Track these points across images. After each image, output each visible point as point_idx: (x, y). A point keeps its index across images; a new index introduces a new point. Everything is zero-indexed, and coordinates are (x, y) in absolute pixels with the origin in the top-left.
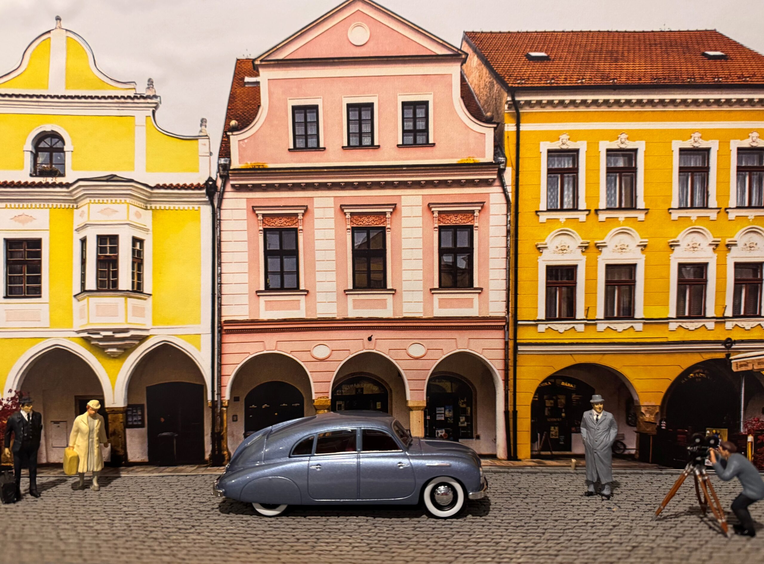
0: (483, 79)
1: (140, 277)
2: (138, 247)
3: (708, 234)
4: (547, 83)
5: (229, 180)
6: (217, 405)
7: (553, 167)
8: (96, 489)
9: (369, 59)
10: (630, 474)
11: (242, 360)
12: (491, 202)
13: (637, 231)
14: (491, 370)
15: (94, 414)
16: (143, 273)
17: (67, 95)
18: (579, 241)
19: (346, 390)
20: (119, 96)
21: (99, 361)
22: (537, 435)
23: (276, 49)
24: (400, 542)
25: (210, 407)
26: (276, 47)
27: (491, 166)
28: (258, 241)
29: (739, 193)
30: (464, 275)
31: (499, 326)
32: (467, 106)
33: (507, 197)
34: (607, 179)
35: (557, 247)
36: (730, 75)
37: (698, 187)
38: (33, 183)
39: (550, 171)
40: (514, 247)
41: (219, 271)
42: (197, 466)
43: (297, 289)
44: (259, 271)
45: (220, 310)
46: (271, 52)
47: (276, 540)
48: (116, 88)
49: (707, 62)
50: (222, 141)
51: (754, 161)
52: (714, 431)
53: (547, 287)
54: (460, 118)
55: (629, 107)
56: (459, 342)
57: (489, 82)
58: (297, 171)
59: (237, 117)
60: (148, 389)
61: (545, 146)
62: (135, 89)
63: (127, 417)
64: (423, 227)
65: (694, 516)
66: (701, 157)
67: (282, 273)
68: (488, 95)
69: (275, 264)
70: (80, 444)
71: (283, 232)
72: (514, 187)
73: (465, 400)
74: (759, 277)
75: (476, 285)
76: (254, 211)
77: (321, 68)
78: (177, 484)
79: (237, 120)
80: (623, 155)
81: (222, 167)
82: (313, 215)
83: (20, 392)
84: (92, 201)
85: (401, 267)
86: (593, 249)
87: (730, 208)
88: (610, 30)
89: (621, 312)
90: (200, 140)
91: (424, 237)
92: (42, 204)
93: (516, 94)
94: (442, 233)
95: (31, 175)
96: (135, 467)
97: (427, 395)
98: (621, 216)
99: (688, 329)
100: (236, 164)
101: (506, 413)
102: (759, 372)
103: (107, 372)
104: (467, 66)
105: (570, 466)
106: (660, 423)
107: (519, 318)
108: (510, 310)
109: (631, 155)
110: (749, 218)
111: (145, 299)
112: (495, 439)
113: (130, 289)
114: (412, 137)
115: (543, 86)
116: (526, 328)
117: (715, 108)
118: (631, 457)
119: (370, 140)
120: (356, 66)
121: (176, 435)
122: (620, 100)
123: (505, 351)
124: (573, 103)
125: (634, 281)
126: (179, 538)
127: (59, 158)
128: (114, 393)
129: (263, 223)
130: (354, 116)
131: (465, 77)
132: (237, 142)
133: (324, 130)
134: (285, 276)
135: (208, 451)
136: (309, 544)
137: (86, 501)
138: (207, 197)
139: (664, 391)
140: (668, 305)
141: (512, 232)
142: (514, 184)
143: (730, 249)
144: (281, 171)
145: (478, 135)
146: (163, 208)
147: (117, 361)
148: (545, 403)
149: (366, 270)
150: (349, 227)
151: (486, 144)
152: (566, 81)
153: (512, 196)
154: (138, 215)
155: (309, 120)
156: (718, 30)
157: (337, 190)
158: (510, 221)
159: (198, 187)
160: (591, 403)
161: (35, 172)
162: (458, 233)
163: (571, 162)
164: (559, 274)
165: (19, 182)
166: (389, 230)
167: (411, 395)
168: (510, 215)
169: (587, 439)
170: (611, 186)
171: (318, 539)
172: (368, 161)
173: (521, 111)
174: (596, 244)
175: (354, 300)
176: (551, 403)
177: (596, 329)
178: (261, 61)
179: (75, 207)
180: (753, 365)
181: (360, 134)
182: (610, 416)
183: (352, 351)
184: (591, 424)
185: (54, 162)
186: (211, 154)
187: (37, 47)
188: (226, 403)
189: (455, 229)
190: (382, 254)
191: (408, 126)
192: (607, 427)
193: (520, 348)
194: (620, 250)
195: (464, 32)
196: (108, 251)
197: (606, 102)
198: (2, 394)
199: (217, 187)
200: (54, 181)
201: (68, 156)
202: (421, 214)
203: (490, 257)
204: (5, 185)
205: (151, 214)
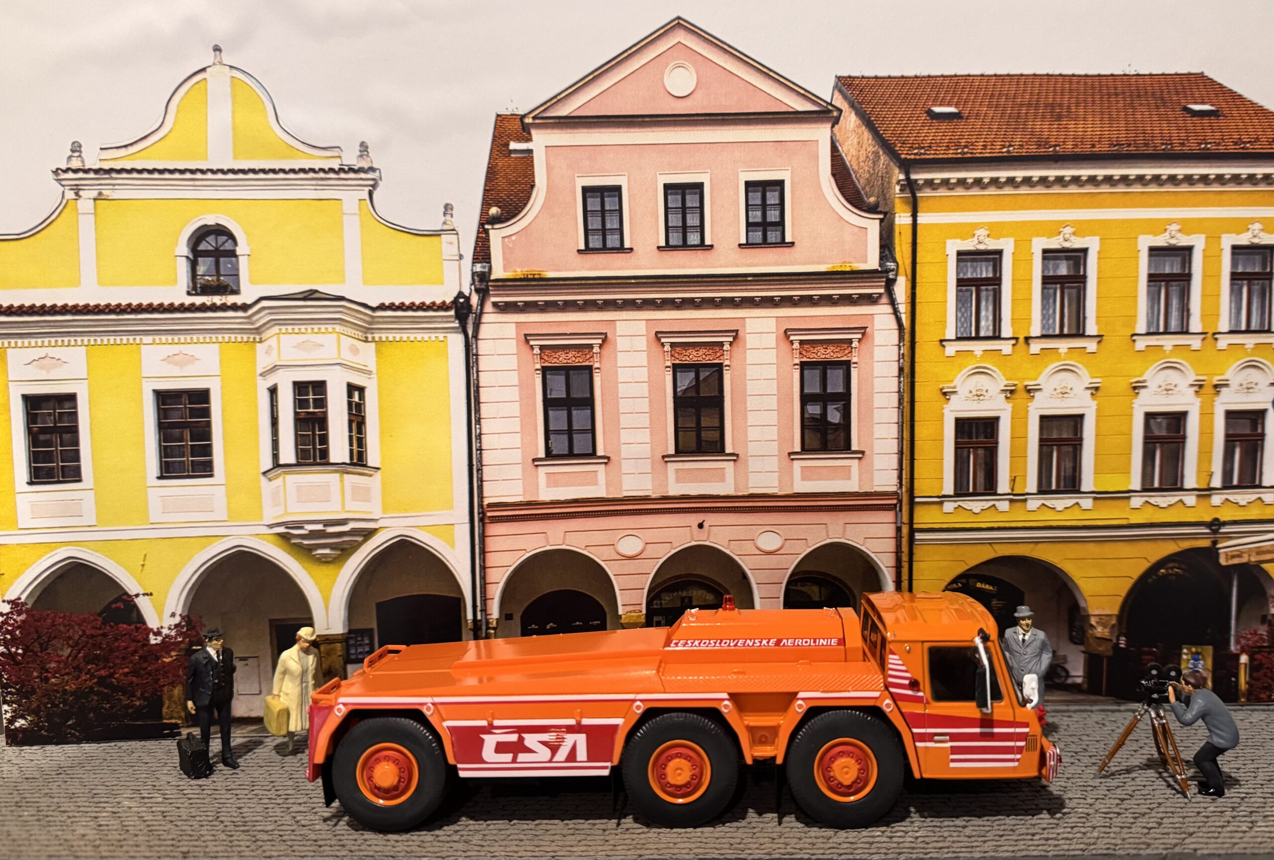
0: (864, 148)
1: (361, 442)
2: (356, 398)
3: (1187, 370)
4: (957, 154)
5: (489, 295)
6: (481, 625)
7: (965, 277)
9: (696, 118)
10: (1075, 711)
11: (515, 560)
12: (876, 327)
13: (1087, 367)
14: (876, 568)
15: (308, 647)
16: (365, 437)
17: (236, 168)
18: (1002, 382)
19: (667, 600)
20: (317, 169)
21: (304, 567)
23: (557, 100)
25: (470, 629)
26: (555, 97)
27: (875, 275)
28: (534, 384)
29: (1233, 310)
30: (837, 433)
31: (888, 504)
32: (840, 188)
33: (899, 320)
34: (1043, 293)
35: (971, 392)
36: (1222, 139)
37: (1175, 302)
38: (193, 305)
39: (961, 282)
40: (909, 392)
41: (478, 431)
44: (536, 429)
45: (481, 488)
46: (549, 104)
48: (312, 157)
49: (1189, 120)
50: (478, 237)
51: (1254, 264)
53: (956, 448)
54: (831, 207)
55: (1076, 187)
56: (830, 527)
57: (873, 152)
58: (591, 282)
59: (500, 202)
60: (379, 606)
61: (954, 246)
62: (340, 157)
63: (348, 647)
64: (777, 364)
65: (1152, 771)
66: (1179, 259)
67: (570, 432)
68: (872, 171)
69: (559, 418)
70: (289, 692)
71: (571, 372)
72: (909, 305)
74: (1259, 431)
75: (854, 447)
76: (527, 341)
77: (625, 130)
79: (499, 207)
80: (1067, 258)
81: (478, 276)
82: (616, 347)
83: (188, 616)
84: (284, 330)
85: (746, 422)
86: (1022, 394)
87: (1220, 333)
88: (1051, 73)
89: (1062, 483)
90: (443, 236)
91: (779, 379)
92: (208, 336)
93: (911, 170)
94: (806, 372)
95: (189, 293)
97: (785, 605)
98: (1063, 345)
99: (1157, 506)
100: (498, 272)
102: (1257, 566)
103: (317, 584)
104: (840, 129)
106: (1118, 639)
107: (916, 493)
108: (904, 482)
109: (1079, 257)
110: (1246, 347)
111: (371, 476)
113: (348, 461)
114: (760, 233)
115: (952, 158)
116: (926, 507)
117: (1200, 188)
118: (1076, 688)
119: (699, 238)
120: (676, 129)
122: (1063, 177)
123: (897, 541)
124: (995, 182)
125: (1081, 439)
127: (229, 265)
128: (327, 613)
129: (541, 358)
130: (675, 201)
131: (838, 144)
132: (501, 239)
133: (630, 223)
134: (575, 436)
138: (457, 321)
139: (1124, 593)
140: (1129, 473)
141: (907, 370)
142: (909, 301)
143: (1219, 391)
144: (566, 282)
145: (856, 230)
146: (391, 339)
147: (331, 567)
149: (694, 426)
150: (669, 364)
151: (869, 242)
152: (985, 149)
153: (906, 317)
154: (355, 351)
155: (607, 207)
156: (1206, 74)
157: (650, 310)
158: (903, 354)
159: (443, 307)
160: (1015, 617)
161: (195, 288)
162: (829, 371)
163: (990, 269)
164: (974, 430)
165: (172, 304)
166: (727, 368)
167: (761, 606)
168: (904, 345)
170: (1048, 303)
172: (696, 267)
173: (918, 195)
174: (1026, 386)
175: (677, 470)
177: (1025, 507)
178: (534, 118)
179: (258, 340)
180: (1249, 555)
181: (684, 229)
182: (1041, 635)
183: (675, 544)
184: (1015, 647)
185: (222, 272)
186: (461, 257)
187: (187, 94)
188: (495, 623)
189: (825, 366)
190: (717, 403)
191: (755, 217)
192: (1038, 651)
193: (918, 536)
194: (1061, 395)
195: (836, 77)
196: (311, 404)
197: (1043, 181)
198: (161, 619)
199: (471, 306)
200: (224, 301)
201: (243, 263)
202: (774, 345)
203: (876, 405)
204: (151, 309)
205: (374, 349)
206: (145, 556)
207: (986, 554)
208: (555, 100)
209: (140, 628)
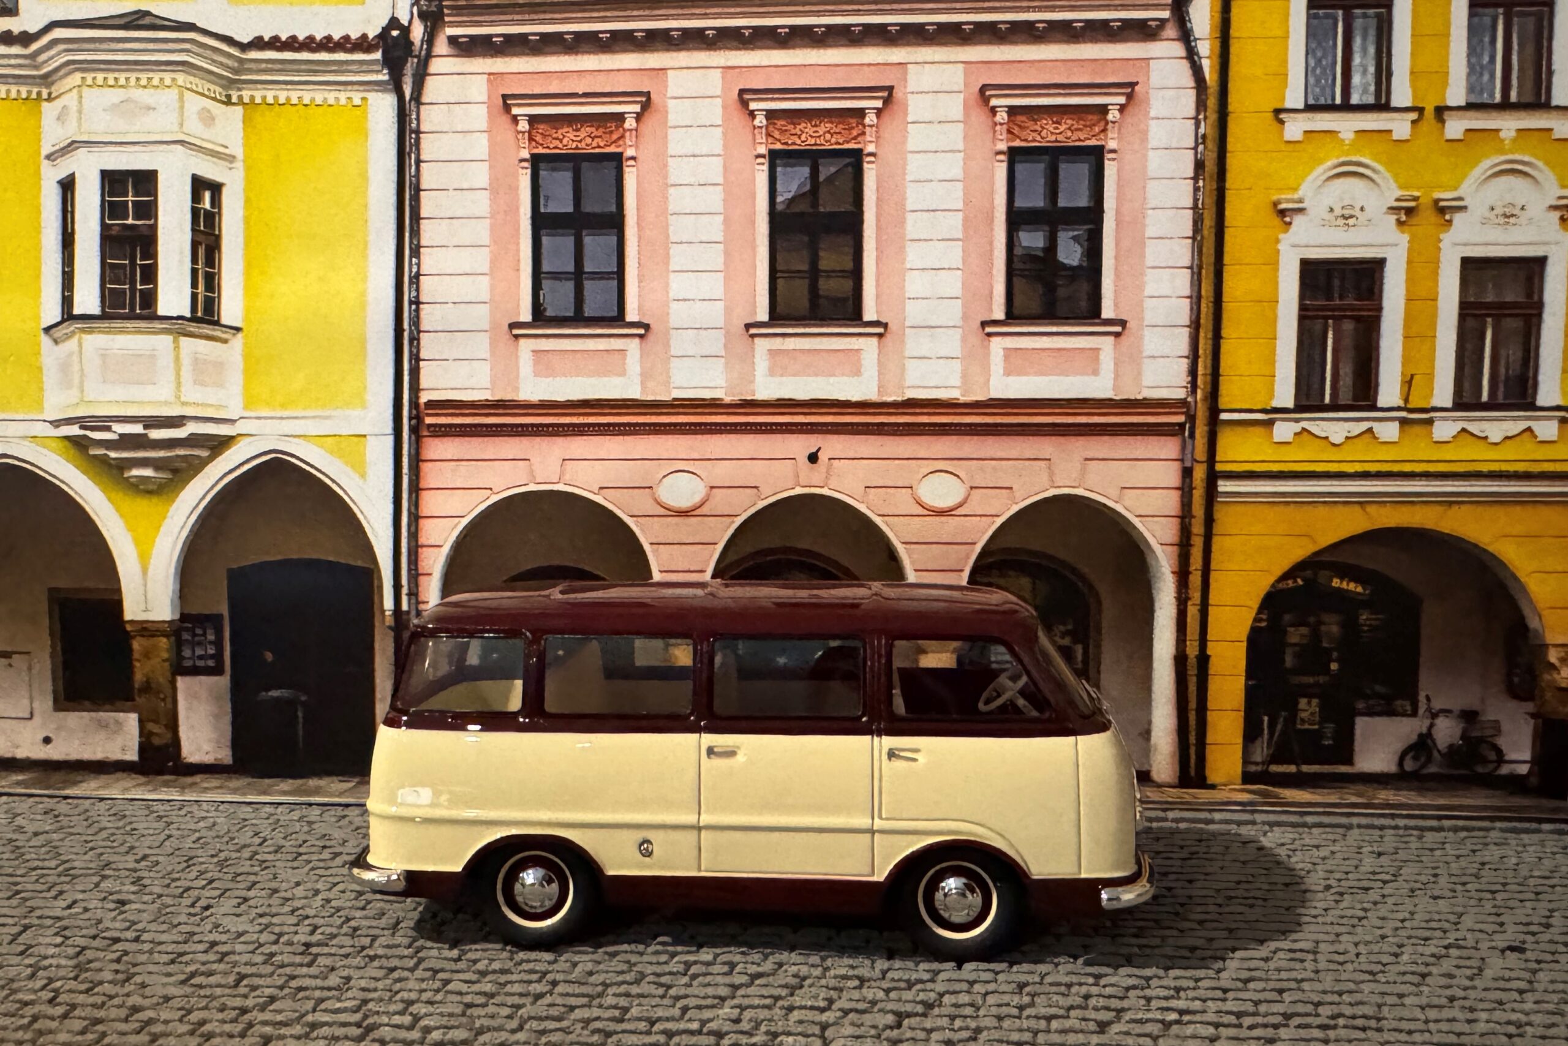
1: (212, 282)
2: (206, 203)
5: (444, 24)
6: (408, 621)
11: (473, 506)
12: (1154, 82)
13: (1551, 166)
14: (1142, 544)
16: (219, 273)
18: (1392, 193)
21: (110, 499)
22: (1262, 722)
25: (390, 628)
28: (517, 186)
30: (1075, 284)
31: (1169, 424)
33: (1197, 71)
34: (1471, 25)
35: (1332, 210)
39: (1315, 2)
40: (1214, 209)
41: (415, 269)
42: (356, 780)
43: (619, 319)
44: (518, 270)
45: (415, 373)
53: (1302, 319)
56: (1058, 466)
60: (233, 575)
63: (179, 646)
64: (965, 152)
67: (578, 275)
69: (560, 251)
71: (583, 165)
72: (1217, 43)
73: (1070, 627)
75: (1107, 312)
76: (506, 108)
82: (666, 119)
84: (89, 81)
85: (903, 262)
86: (1428, 216)
89: (1501, 390)
91: (968, 180)
94: (1019, 167)
96: (198, 778)
98: (1509, 124)
101: (1180, 660)
103: (130, 529)
107: (1223, 403)
108: (1200, 382)
111: (225, 341)
112: (1148, 731)
113: (188, 314)
116: (1240, 430)
118: (1513, 784)
121: (303, 698)
123: (1182, 496)
125: (1540, 305)
128: (145, 583)
129: (531, 139)
134: (587, 284)
138: (385, 71)
141: (1211, 166)
142: (1217, 34)
146: (270, 100)
147: (154, 500)
148: (1285, 632)
149: (806, 267)
150: (762, 150)
153: (1211, 67)
154: (208, 119)
157: (730, 48)
158: (1204, 136)
159: (362, 44)
162: (1062, 167)
164: (1336, 283)
166: (871, 158)
168: (1205, 118)
170: (1481, 42)
174: (1437, 201)
175: (772, 353)
176: (1302, 636)
177: (1429, 436)
179: (45, 96)
183: (764, 491)
189: (1054, 155)
190: (850, 224)
193: (1224, 486)
194: (1503, 219)
196: (131, 212)
199: (412, 44)
202: (960, 115)
203: (1149, 233)
205: (240, 117)
207: (1353, 523)
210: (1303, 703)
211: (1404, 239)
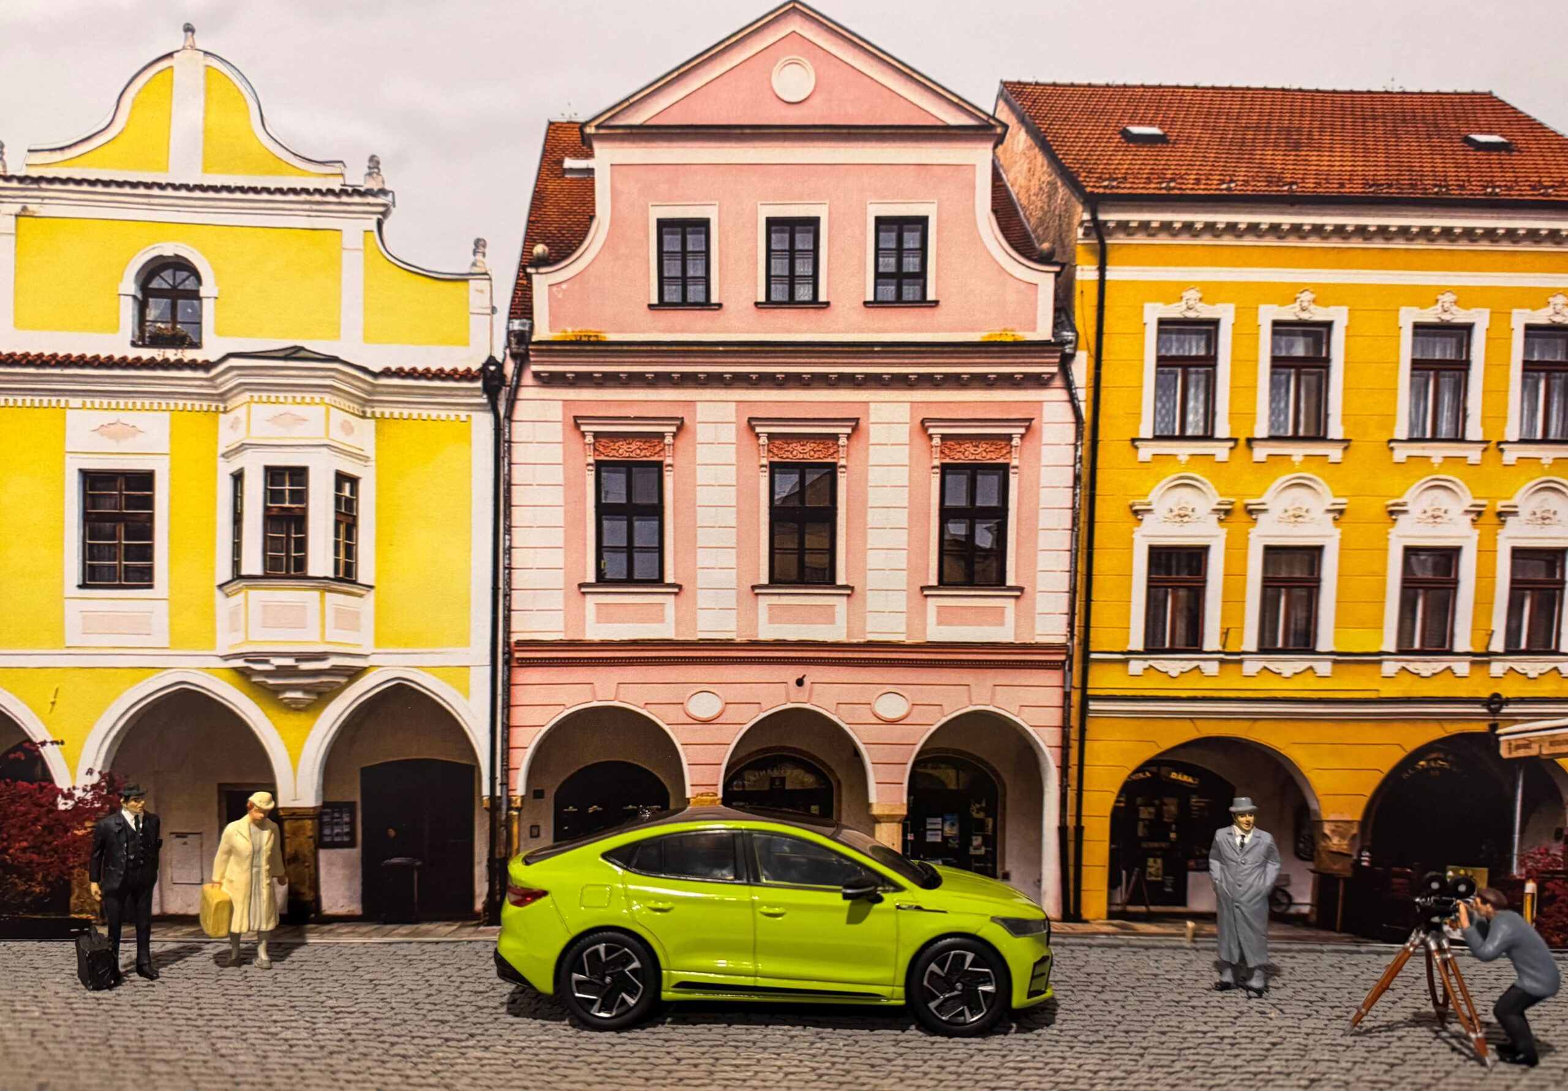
0: (1036, 176)
1: (350, 551)
2: (347, 492)
3: (1463, 491)
4: (1161, 189)
5: (530, 362)
6: (501, 804)
7: (1169, 354)
8: (266, 965)
9: (812, 131)
10: (1300, 951)
11: (550, 718)
12: (1046, 418)
13: (1327, 482)
14: (1035, 747)
15: (263, 819)
16: (356, 544)
17: (205, 184)
18: (1214, 499)
19: (751, 781)
20: (311, 190)
21: (266, 715)
22: (1121, 875)
23: (629, 103)
24: (873, 1066)
25: (486, 809)
26: (627, 99)
27: (1047, 348)
28: (585, 484)
29: (1525, 412)
30: (988, 562)
31: (1054, 661)
32: (1004, 231)
33: (1076, 410)
34: (1272, 381)
35: (1171, 511)
36: (1516, 181)
37: (1447, 399)
38: (138, 359)
39: (1162, 361)
40: (1087, 509)
41: (507, 543)
42: (459, 924)
43: (659, 581)
44: (585, 544)
45: (507, 620)
46: (618, 109)
47: (638, 1060)
48: (304, 173)
49: (1472, 156)
50: (517, 284)
51: (1556, 351)
52: (1462, 872)
53: (1149, 587)
54: (989, 254)
55: (1318, 240)
56: (975, 690)
57: (1048, 183)
58: (665, 348)
59: (548, 238)
60: (365, 772)
61: (1154, 312)
62: (342, 175)
63: (321, 826)
64: (910, 466)
66: (1454, 340)
67: (630, 549)
68: (1046, 208)
69: (616, 531)
70: (233, 878)
71: (634, 469)
72: (1091, 391)
73: (983, 805)
74: (1558, 576)
75: (1011, 581)
76: (577, 426)
77: (718, 144)
78: (422, 957)
79: (547, 244)
80: (1305, 334)
81: (515, 336)
82: (695, 438)
83: (110, 774)
84: (256, 399)
85: (865, 543)
86: (1240, 516)
87: (1507, 442)
88: (1287, 86)
89: (1291, 639)
90: (471, 282)
91: (912, 486)
92: (156, 401)
93: (1099, 208)
94: (948, 478)
95: (134, 344)
96: (334, 926)
97: (909, 794)
98: (1297, 452)
99: (1418, 674)
100: (542, 332)
101: (1062, 830)
102: (1551, 760)
103: (283, 738)
104: (1005, 150)
105: (1183, 935)
106: (1360, 855)
107: (1093, 647)
108: (1076, 632)
109: (1321, 333)
110: (1543, 461)
111: (361, 596)
112: (1040, 881)
113: (331, 575)
114: (893, 288)
115: (1153, 194)
116: (1106, 666)
117: (1484, 246)
118: (1300, 920)
119: (811, 292)
120: (786, 144)
121: (419, 863)
122: (1301, 225)
123: (1064, 711)
124: (1210, 228)
125: (1318, 580)
126: (450, 1055)
127: (190, 310)
128: (295, 779)
129: (595, 449)
130: (781, 242)
131: (1001, 171)
132: (546, 288)
133: (720, 269)
134: (636, 556)
135: (480, 895)
136: (702, 1067)
137: (251, 987)
138: (485, 396)
139: (1369, 792)
140: (1381, 628)
141: (1085, 479)
142: (1091, 385)
143: (1504, 521)
144: (632, 348)
145: (1023, 286)
146: (396, 415)
147: (303, 716)
148: (1137, 812)
149: (796, 546)
150: (765, 461)
151: (1039, 303)
152: (1197, 184)
153: (1087, 407)
154: (348, 429)
155: (690, 248)
156: (1495, 94)
157: (742, 388)
158: (1081, 457)
159: (467, 376)
160: (1230, 813)
161: (142, 337)
162: (979, 477)
163: (1203, 344)
164: (1174, 563)
165: (110, 358)
166: (843, 470)
167: (878, 793)
168: (1082, 445)
169: (1221, 881)
170: (1279, 393)
171: (717, 1059)
172: (806, 332)
173: (1108, 241)
174: (1246, 505)
175: (771, 607)
176: (1150, 813)
177: (1241, 671)
178: (598, 127)
179: (221, 409)
180: (1540, 746)
181: (792, 279)
182: (1267, 838)
183: (765, 706)
184: (1229, 852)
185: (179, 319)
186: (494, 310)
187: (146, 84)
188: (519, 801)
189: (974, 470)
190: (828, 516)
191: (887, 265)
192: (1262, 860)
193: (1093, 706)
194: (1293, 519)
195: (1001, 82)
196: (287, 498)
197: (1275, 229)
198: (74, 777)
199: (505, 376)
200: (179, 356)
201: (208, 307)
202: (907, 440)
203: (1041, 526)
204: (82, 362)
205: (373, 428)
206: (57, 690)
207: (1186, 733)
208: (626, 104)
209: (45, 787)
210: (1151, 861)
211: (1222, 532)
